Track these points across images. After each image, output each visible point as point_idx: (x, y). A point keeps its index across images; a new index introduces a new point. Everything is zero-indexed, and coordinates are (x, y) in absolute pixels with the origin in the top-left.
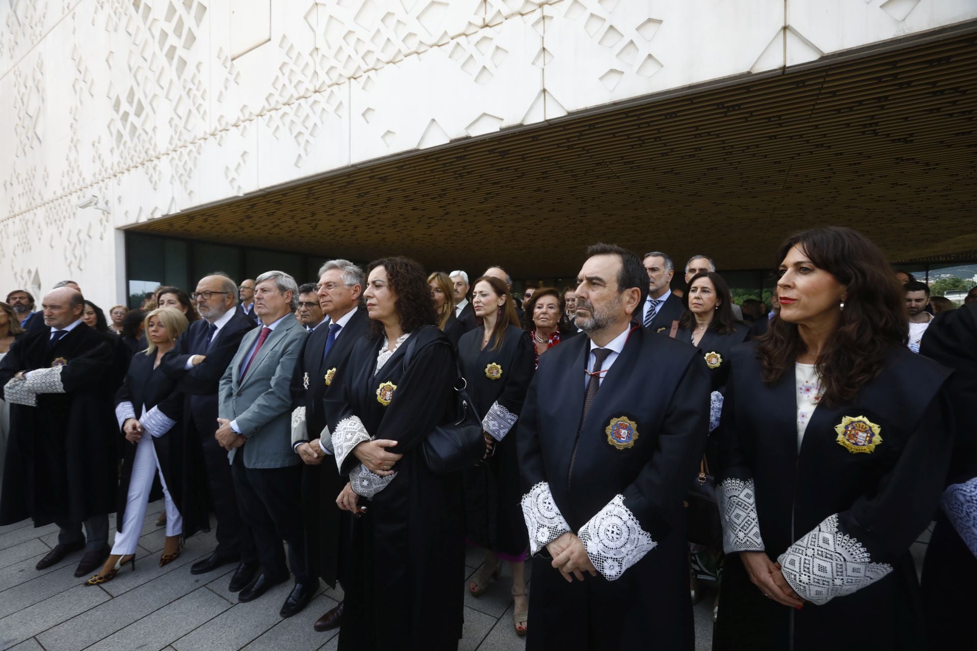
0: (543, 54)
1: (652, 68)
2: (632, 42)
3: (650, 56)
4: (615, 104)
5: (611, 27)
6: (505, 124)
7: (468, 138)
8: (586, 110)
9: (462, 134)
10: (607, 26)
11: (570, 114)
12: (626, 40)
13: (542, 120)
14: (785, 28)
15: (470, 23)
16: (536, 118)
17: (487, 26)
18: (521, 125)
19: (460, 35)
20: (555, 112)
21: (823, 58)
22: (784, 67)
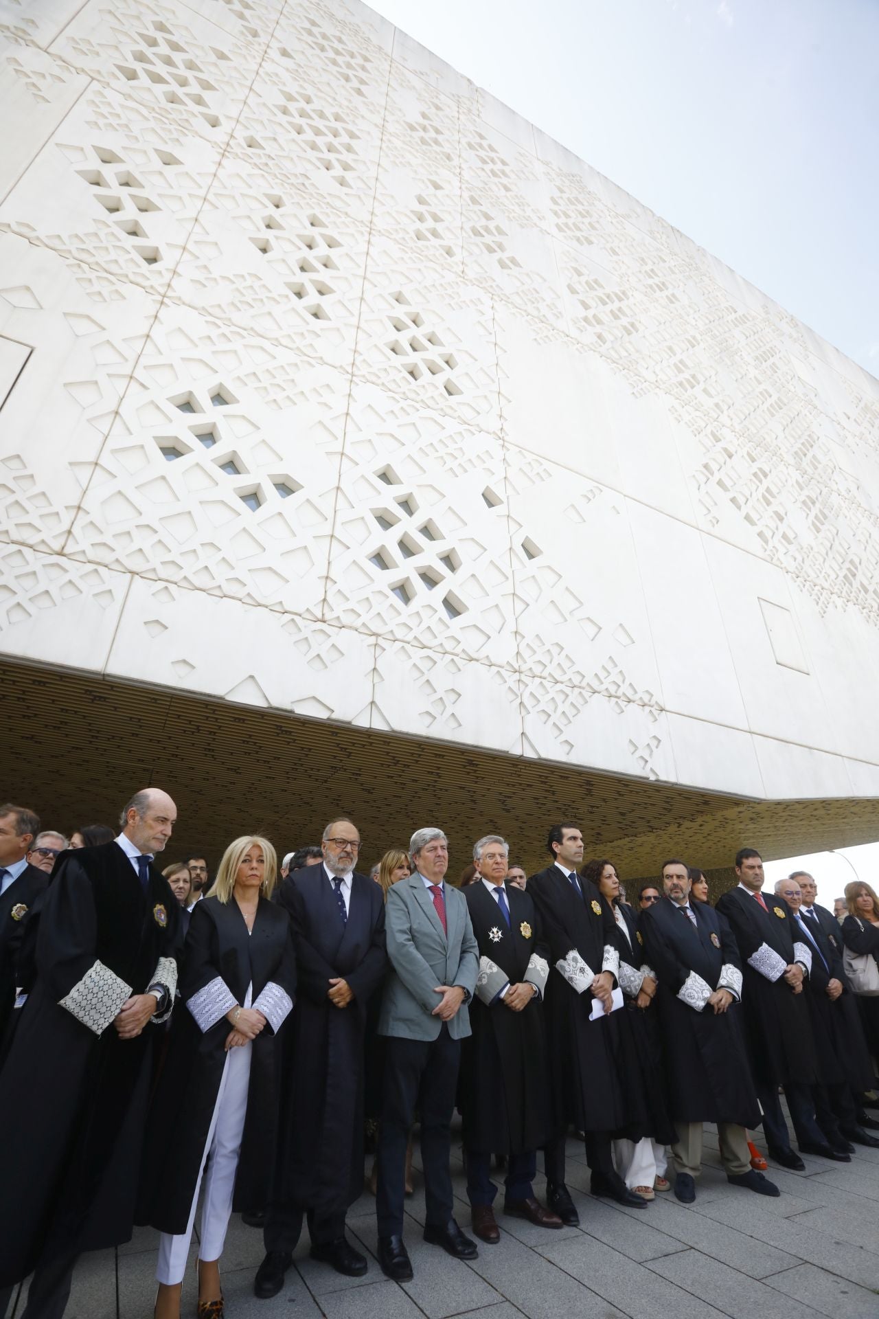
0: (372, 673)
1: (453, 724)
2: (441, 699)
3: (453, 714)
4: (428, 738)
5: (428, 681)
6: (334, 716)
7: (291, 712)
8: (407, 734)
9: (287, 706)
10: (424, 679)
11: (394, 731)
12: (437, 696)
13: (367, 726)
14: (523, 733)
15: (308, 610)
16: (362, 722)
17: (324, 622)
18: (349, 723)
19: (296, 614)
20: (379, 725)
21: (540, 759)
22: (522, 756)
